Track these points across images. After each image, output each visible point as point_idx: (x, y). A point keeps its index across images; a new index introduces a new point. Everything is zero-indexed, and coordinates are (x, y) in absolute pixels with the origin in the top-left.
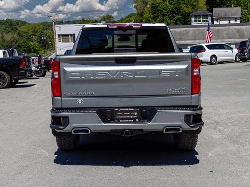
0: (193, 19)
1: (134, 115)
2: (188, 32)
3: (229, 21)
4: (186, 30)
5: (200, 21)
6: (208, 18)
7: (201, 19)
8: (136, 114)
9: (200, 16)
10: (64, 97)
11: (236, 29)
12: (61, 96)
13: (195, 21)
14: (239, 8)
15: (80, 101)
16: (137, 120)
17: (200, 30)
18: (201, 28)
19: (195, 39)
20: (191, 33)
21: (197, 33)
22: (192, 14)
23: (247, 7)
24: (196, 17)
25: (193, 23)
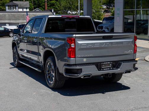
0: (7, 8)
1: (110, 66)
2: (5, 15)
3: (23, 9)
4: (3, 14)
5: (11, 9)
6: (16, 7)
7: (12, 8)
8: (111, 65)
9: (11, 6)
10: (77, 58)
11: (33, 14)
12: (75, 58)
13: (8, 9)
14: (28, 2)
15: (85, 60)
16: (111, 68)
17: (12, 14)
18: (13, 13)
19: (10, 20)
20: (7, 16)
21: (11, 16)
22: (6, 4)
23: (32, 2)
24: (9, 6)
25: (7, 10)
